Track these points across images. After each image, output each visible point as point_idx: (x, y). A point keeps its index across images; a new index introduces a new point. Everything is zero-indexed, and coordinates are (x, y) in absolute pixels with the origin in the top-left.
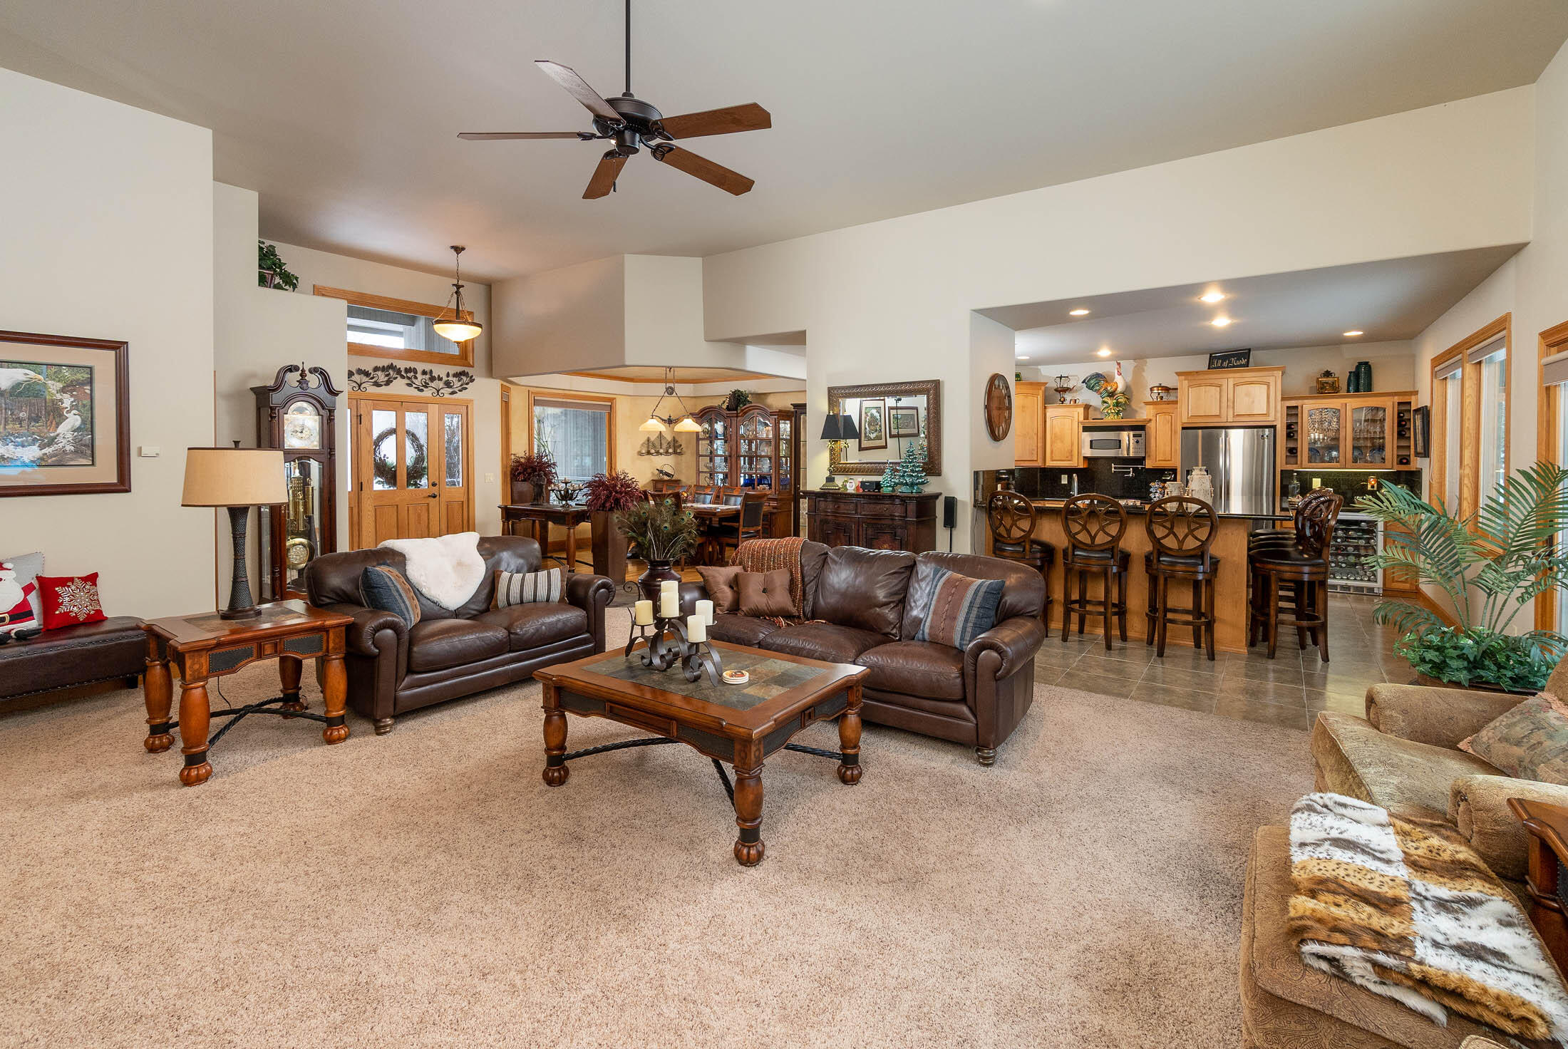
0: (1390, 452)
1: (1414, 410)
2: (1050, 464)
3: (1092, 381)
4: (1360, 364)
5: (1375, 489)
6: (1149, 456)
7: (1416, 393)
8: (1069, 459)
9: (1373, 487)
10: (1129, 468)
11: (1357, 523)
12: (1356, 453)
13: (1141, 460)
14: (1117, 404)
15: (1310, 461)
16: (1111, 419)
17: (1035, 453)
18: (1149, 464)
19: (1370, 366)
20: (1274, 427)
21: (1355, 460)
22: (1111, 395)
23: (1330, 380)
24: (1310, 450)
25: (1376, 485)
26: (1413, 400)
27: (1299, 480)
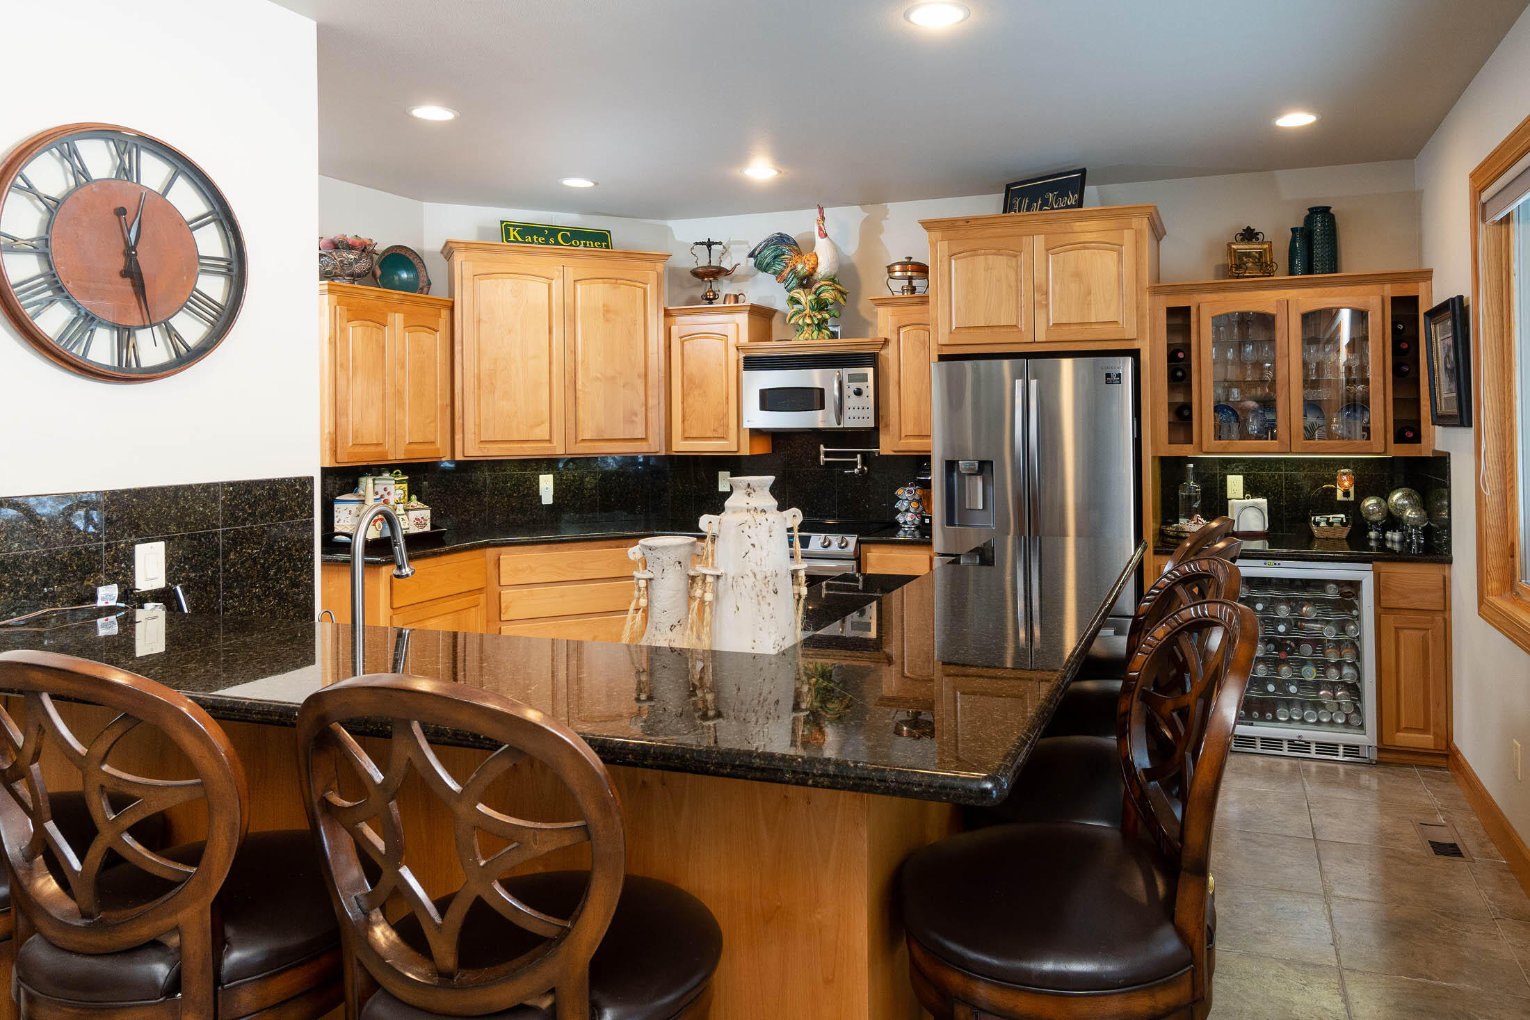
0: (1380, 413)
1: (1428, 314)
2: (680, 446)
3: (767, 252)
4: (1314, 211)
5: (1352, 498)
6: (887, 426)
7: (1427, 275)
8: (720, 433)
9: (1346, 494)
10: (854, 455)
11: (1320, 584)
12: (1311, 419)
13: (867, 437)
14: (821, 305)
15: (1218, 437)
16: (807, 341)
17: (640, 420)
18: (887, 446)
19: (1332, 217)
20: (1135, 354)
21: (1309, 433)
22: (806, 282)
23: (1253, 247)
24: (1218, 408)
25: (1352, 490)
26: (1421, 290)
27: (1198, 478)
